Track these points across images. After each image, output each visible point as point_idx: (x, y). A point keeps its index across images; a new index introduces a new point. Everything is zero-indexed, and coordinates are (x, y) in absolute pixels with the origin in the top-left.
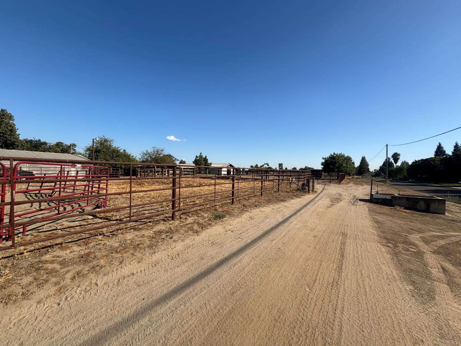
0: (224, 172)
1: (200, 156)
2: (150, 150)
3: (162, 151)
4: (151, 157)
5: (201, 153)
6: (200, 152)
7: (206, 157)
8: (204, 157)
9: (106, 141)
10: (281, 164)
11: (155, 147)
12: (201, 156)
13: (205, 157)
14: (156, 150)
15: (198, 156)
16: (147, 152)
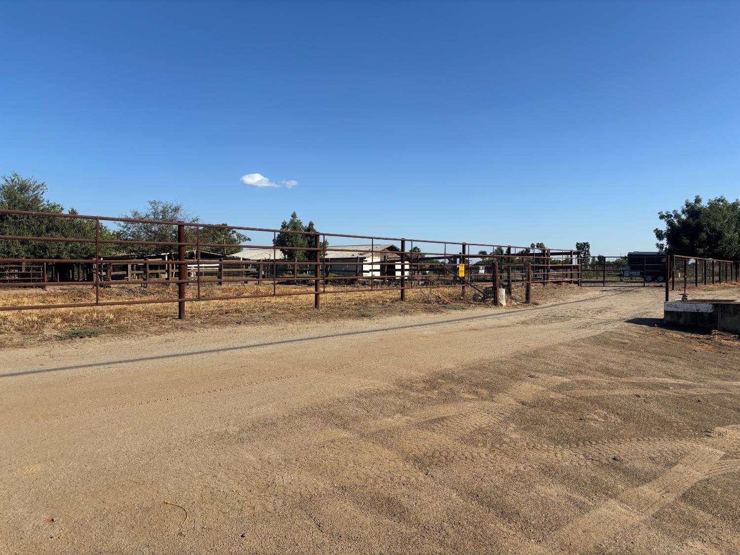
0: (371, 268)
1: (292, 222)
2: (145, 210)
3: (176, 210)
4: (148, 231)
5: (294, 216)
6: (292, 213)
7: (311, 224)
8: (306, 224)
9: (23, 188)
10: (585, 244)
11: (157, 201)
12: (295, 225)
13: (308, 226)
14: (160, 209)
15: (288, 221)
16: (135, 214)
